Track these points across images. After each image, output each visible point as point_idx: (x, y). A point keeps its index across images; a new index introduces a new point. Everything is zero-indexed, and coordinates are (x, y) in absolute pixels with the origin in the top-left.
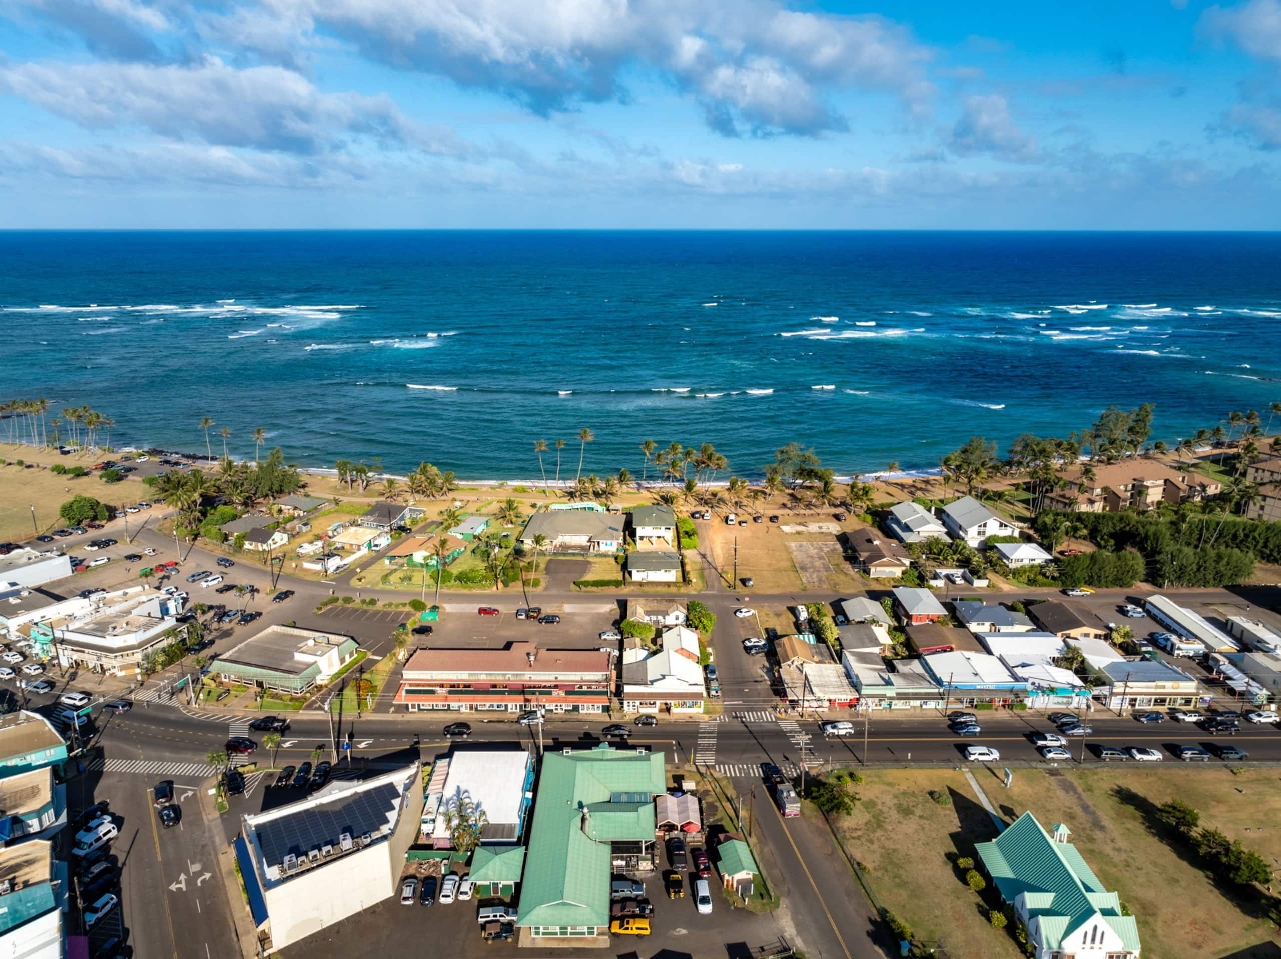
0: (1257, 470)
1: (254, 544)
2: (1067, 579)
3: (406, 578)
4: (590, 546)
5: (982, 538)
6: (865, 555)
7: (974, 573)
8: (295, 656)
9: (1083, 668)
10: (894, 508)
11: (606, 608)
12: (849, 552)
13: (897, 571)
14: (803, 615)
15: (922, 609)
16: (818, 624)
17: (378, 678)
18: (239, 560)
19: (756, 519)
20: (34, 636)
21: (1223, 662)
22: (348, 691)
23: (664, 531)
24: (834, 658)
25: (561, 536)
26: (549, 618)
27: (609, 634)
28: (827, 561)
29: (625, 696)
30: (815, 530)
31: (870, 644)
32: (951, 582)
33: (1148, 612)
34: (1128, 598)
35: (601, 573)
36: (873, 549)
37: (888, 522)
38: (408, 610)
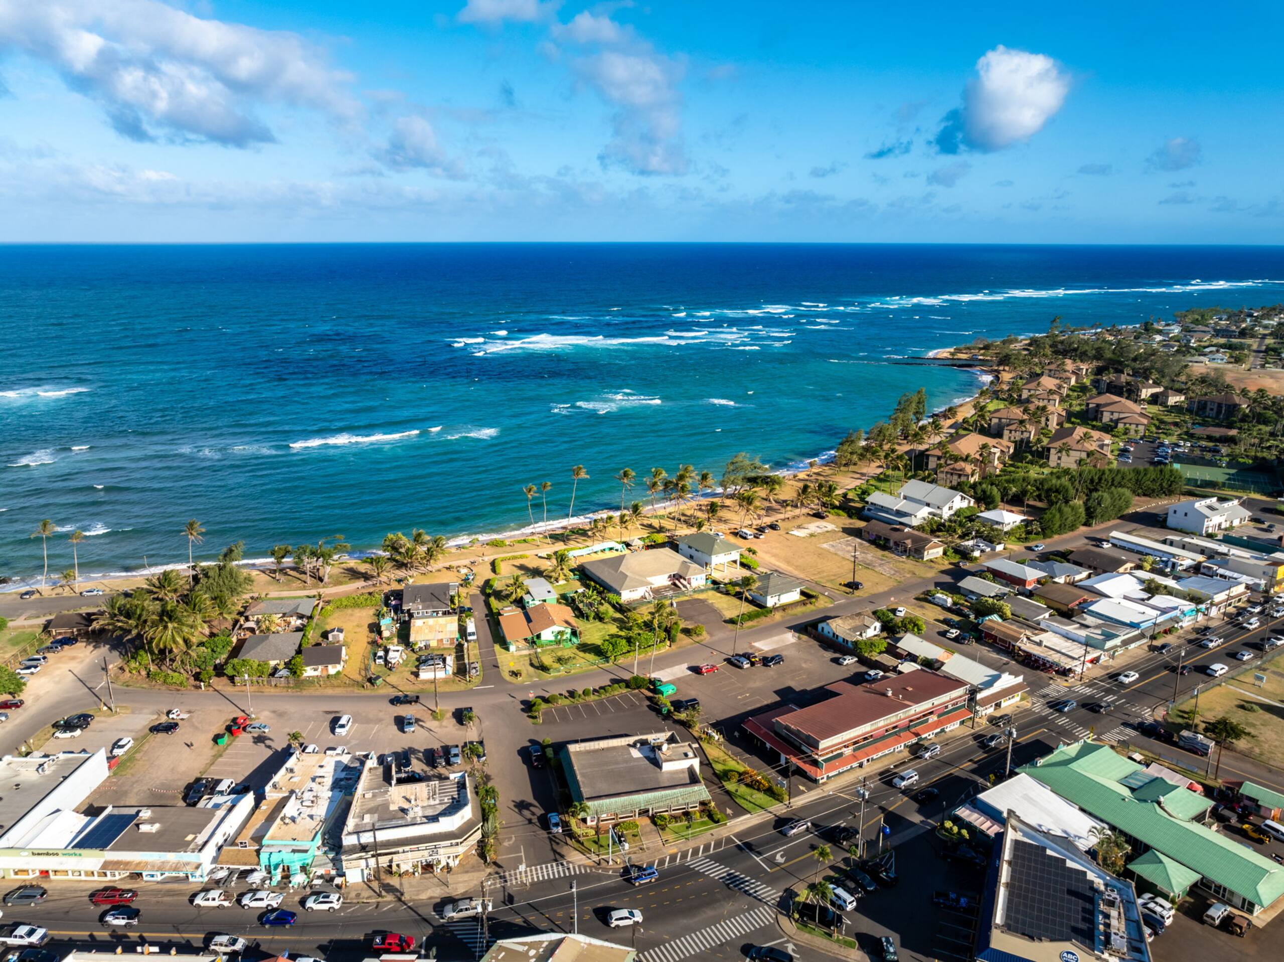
0: (1011, 431)
1: (320, 667)
2: (1048, 532)
3: (559, 660)
4: (674, 584)
5: (952, 512)
6: (909, 542)
7: (991, 540)
8: (660, 767)
9: (1169, 592)
10: (869, 499)
11: (790, 637)
12: (880, 543)
13: (940, 550)
14: (949, 602)
15: (1032, 574)
16: (984, 604)
17: (732, 764)
18: (320, 692)
19: (761, 530)
20: (275, 859)
21: (1215, 568)
22: (730, 786)
23: (735, 555)
24: (1037, 628)
25: (650, 579)
26: (773, 659)
27: (848, 657)
28: (872, 554)
29: (976, 703)
30: (819, 531)
31: (1040, 610)
32: (982, 551)
33: (1114, 545)
34: (1087, 538)
35: (730, 607)
36: (909, 536)
37: (866, 512)
38: (624, 691)
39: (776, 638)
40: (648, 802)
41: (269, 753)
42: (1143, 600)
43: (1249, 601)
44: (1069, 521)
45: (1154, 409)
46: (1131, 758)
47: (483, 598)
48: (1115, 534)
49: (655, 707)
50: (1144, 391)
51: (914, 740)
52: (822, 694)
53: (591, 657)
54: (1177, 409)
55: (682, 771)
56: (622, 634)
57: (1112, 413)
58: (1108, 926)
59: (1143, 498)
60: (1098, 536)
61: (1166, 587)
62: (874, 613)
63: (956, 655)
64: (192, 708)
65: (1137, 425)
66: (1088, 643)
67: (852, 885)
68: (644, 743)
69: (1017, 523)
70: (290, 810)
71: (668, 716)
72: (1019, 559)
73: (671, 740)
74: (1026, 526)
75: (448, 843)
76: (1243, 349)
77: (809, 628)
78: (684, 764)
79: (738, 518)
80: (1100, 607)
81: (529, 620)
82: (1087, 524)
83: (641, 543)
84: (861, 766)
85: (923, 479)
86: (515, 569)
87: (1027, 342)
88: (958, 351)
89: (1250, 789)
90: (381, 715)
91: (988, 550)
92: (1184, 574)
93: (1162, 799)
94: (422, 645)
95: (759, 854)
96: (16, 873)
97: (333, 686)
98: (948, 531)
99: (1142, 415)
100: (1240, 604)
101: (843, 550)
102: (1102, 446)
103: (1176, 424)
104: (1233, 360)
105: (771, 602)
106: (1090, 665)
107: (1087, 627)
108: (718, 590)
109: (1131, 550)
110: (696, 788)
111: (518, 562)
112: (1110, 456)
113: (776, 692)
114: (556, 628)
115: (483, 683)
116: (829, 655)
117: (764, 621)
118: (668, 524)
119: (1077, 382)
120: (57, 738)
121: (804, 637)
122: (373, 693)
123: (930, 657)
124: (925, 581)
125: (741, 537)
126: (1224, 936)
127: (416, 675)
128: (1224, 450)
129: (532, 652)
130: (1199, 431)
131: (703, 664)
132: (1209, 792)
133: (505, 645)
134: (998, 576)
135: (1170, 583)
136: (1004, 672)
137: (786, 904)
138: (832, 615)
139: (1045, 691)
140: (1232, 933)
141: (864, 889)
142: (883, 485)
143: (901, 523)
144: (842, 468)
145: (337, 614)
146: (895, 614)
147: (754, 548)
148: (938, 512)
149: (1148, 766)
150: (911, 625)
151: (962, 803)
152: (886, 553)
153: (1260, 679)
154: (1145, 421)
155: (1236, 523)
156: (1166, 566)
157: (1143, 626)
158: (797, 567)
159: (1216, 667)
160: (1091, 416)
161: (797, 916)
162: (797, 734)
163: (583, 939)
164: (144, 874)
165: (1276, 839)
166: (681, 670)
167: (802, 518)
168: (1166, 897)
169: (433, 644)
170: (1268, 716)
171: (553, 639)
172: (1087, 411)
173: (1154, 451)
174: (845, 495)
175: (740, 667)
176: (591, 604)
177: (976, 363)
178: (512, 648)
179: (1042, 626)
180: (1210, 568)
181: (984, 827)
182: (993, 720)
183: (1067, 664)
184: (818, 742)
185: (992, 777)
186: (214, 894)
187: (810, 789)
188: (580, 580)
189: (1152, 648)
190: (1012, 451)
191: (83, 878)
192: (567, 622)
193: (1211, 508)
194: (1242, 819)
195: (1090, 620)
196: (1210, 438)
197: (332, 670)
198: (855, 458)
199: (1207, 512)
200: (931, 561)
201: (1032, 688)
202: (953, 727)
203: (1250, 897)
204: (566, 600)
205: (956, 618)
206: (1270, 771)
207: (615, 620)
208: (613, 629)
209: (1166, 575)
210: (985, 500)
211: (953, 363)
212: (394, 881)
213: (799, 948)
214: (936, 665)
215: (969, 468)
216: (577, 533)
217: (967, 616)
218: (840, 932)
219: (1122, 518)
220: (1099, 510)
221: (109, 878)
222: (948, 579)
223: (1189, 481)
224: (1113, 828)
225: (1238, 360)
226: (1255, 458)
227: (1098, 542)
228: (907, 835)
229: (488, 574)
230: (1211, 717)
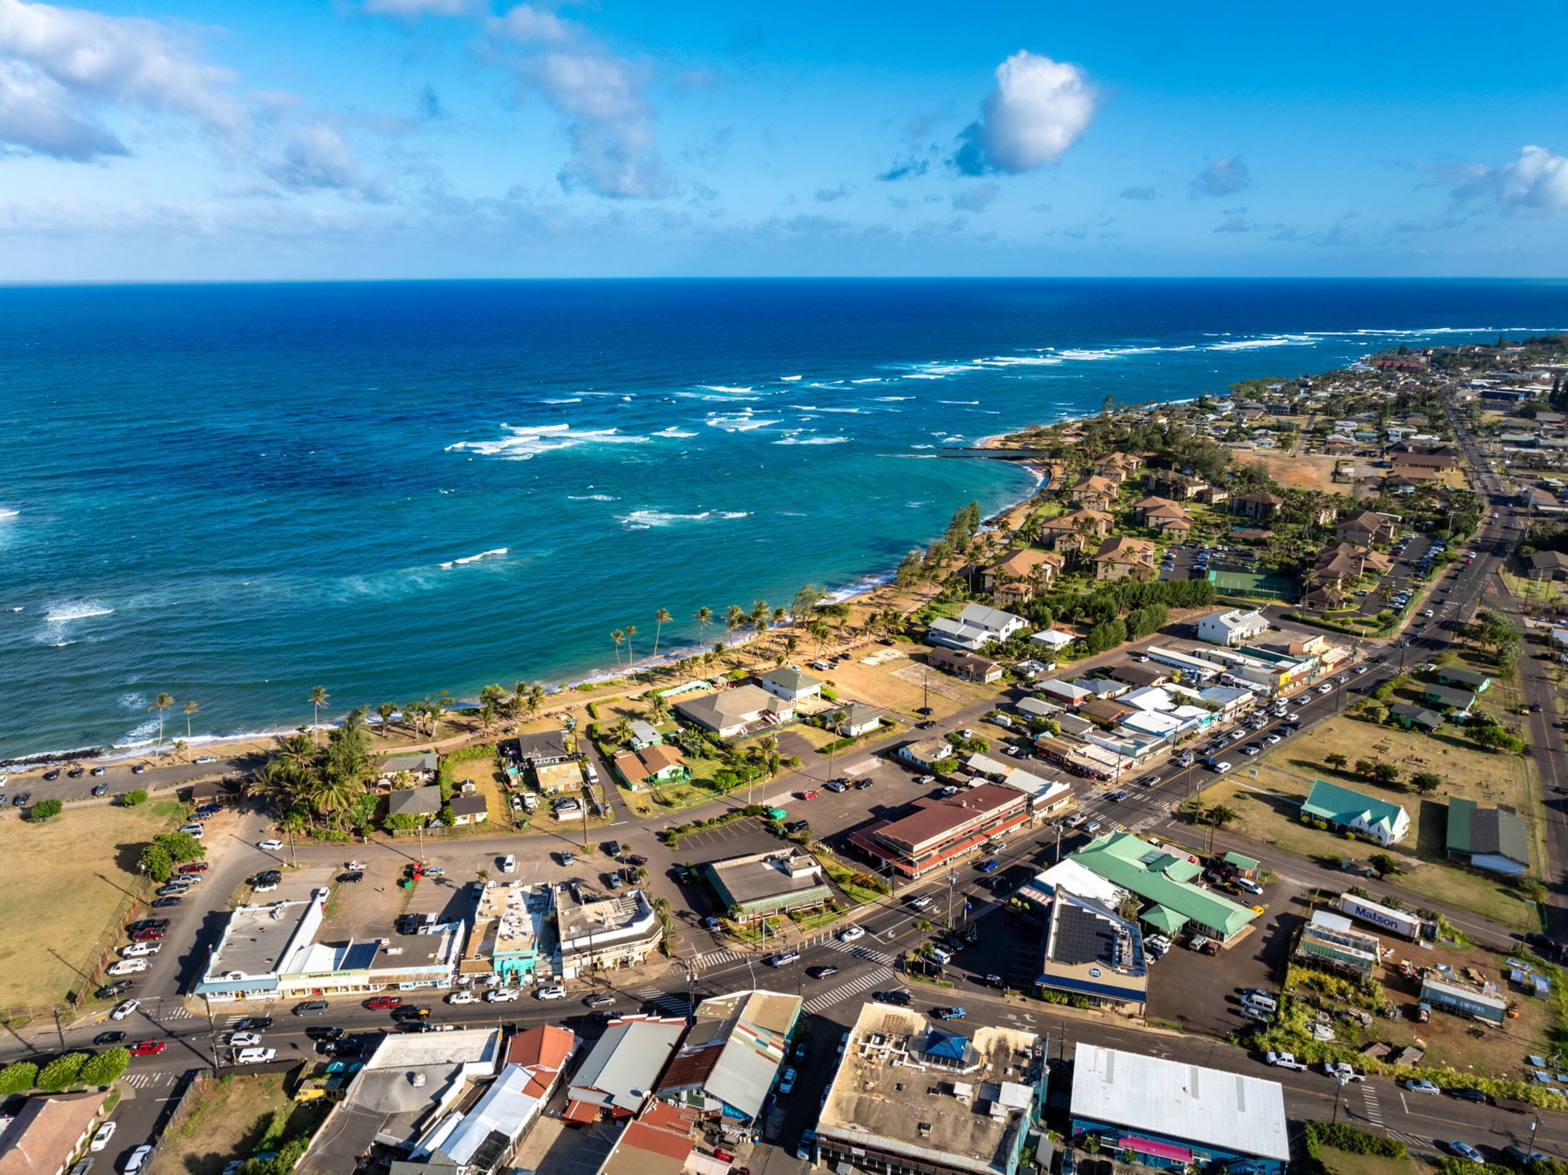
0: (1061, 542)
1: (468, 816)
2: (1094, 649)
3: (679, 795)
4: (764, 719)
5: (1009, 634)
6: (971, 667)
7: (1044, 660)
8: (791, 876)
9: (1192, 702)
10: (933, 625)
11: (875, 762)
12: (945, 668)
13: (999, 673)
14: (1009, 722)
15: (1078, 693)
16: (1038, 723)
17: (843, 870)
18: (473, 838)
19: (834, 660)
20: (506, 966)
21: (1232, 677)
22: (845, 887)
23: (817, 689)
24: (1082, 741)
25: (743, 716)
26: (863, 782)
27: (927, 777)
28: (939, 680)
29: (1033, 808)
30: (888, 658)
31: (1084, 726)
32: (1037, 671)
33: (1151, 659)
34: (1129, 653)
35: (818, 738)
36: (971, 661)
37: (930, 637)
38: (742, 818)
39: (863, 764)
40: (786, 902)
41: (454, 891)
42: (1170, 711)
43: (1256, 706)
44: (1112, 639)
45: (1199, 508)
46: (1150, 842)
47: (590, 743)
48: (1152, 649)
49: (771, 829)
50: (1190, 489)
51: (985, 841)
52: (909, 809)
53: (705, 791)
54: (1220, 508)
55: (808, 877)
56: (729, 768)
57: (1157, 518)
58: (1121, 951)
59: (1180, 610)
60: (1138, 651)
61: (1189, 698)
62: (946, 736)
63: (1016, 770)
64: (366, 860)
65: (1180, 530)
66: (1123, 752)
67: (947, 947)
68: (773, 858)
69: (1067, 643)
70: (503, 929)
71: (784, 836)
72: (1068, 678)
73: (794, 854)
74: (1075, 645)
75: (639, 942)
76: (1291, 431)
77: (891, 754)
78: (809, 872)
79: (809, 648)
80: (1135, 719)
81: (644, 762)
82: (1129, 639)
83: (724, 680)
84: (945, 864)
85: (981, 601)
86: (612, 713)
87: (1080, 425)
88: (1008, 439)
89: (1231, 857)
90: (538, 853)
91: (1042, 670)
92: (1207, 685)
93: (1166, 868)
94: (551, 790)
95: (875, 933)
96: (293, 994)
97: (484, 832)
98: (1005, 653)
99: (1185, 519)
100: (1249, 709)
101: (912, 677)
102: (1145, 558)
103: (1217, 526)
104: (1280, 444)
105: (854, 731)
106: (1124, 771)
107: (1123, 738)
108: (805, 723)
109: (1165, 663)
110: (822, 888)
111: (614, 705)
112: (1152, 565)
113: (871, 810)
114: (671, 768)
115: (617, 820)
116: (910, 776)
117: (851, 749)
118: (746, 659)
119: (1127, 477)
120: (258, 892)
121: (887, 762)
122: (522, 836)
123: (995, 772)
124: (988, 703)
125: (817, 668)
126: (1202, 956)
127: (556, 817)
128: (1257, 554)
129: (651, 790)
130: (1238, 533)
131: (806, 792)
132: (1203, 861)
133: (626, 786)
134: (1050, 695)
135: (1193, 693)
136: (1054, 781)
137: (900, 965)
138: (909, 739)
139: (1088, 794)
140: (1208, 954)
141: (955, 949)
142: (944, 607)
143: (963, 648)
144: (903, 590)
145: (458, 767)
146: (962, 735)
147: (832, 680)
148: (996, 634)
149: (1161, 846)
150: (977, 745)
151: (1024, 885)
152: (952, 678)
153: (1253, 772)
154: (1187, 526)
155: (1257, 632)
156: (1193, 678)
157: (1168, 734)
158: (873, 696)
159: (1221, 765)
160: (1139, 519)
161: (909, 971)
162: (895, 842)
163: (764, 993)
164: (401, 984)
165: (1246, 891)
166: (786, 797)
167: (871, 646)
168: (1165, 935)
169: (561, 788)
170: (1256, 802)
171: (668, 777)
172: (1135, 514)
173: (1194, 557)
174: (908, 619)
175: (837, 792)
176: (694, 743)
177: (1027, 454)
178: (634, 788)
179: (1086, 740)
180: (1228, 678)
181: (1040, 900)
182: (1047, 822)
183: (1105, 770)
184: (912, 847)
185: (1046, 864)
186: (464, 994)
187: (907, 884)
188: (676, 720)
189: (1175, 752)
190: (1062, 564)
191: (350, 992)
192: (678, 761)
193: (1234, 620)
194: (1225, 879)
195: (1126, 732)
196: (1246, 542)
197: (479, 817)
198: (915, 579)
199: (1230, 624)
200: (992, 683)
201: (1078, 792)
202: (1015, 828)
203: (1220, 929)
204: (672, 741)
205: (1015, 736)
206: (1251, 844)
207: (718, 756)
208: (718, 764)
209: (1190, 686)
210: (1039, 621)
211: (1003, 456)
212: (600, 975)
213: (913, 991)
214: (1000, 779)
215: (1023, 587)
216: (660, 673)
217: (1024, 734)
218: (941, 978)
219: (1160, 631)
220: (1138, 627)
221: (372, 990)
222: (1007, 700)
223: (1220, 590)
224: (1130, 891)
225: (1284, 444)
226: (1281, 564)
227: (1137, 656)
228: (985, 910)
229: (587, 720)
230: (1211, 806)
